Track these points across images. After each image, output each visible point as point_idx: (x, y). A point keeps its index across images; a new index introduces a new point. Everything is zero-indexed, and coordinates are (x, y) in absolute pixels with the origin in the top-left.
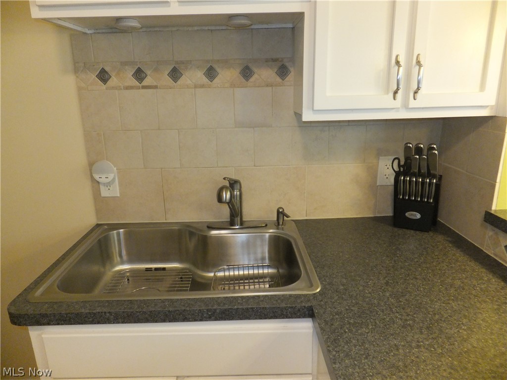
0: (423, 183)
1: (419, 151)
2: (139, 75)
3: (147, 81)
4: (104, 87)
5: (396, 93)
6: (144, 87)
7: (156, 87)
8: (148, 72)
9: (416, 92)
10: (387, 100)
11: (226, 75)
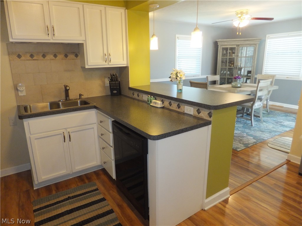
0: (116, 83)
1: (114, 75)
2: (32, 56)
3: (34, 58)
4: (19, 60)
5: (106, 61)
6: (33, 60)
7: (38, 60)
8: (35, 55)
9: (110, 61)
10: (104, 63)
11: (60, 57)
